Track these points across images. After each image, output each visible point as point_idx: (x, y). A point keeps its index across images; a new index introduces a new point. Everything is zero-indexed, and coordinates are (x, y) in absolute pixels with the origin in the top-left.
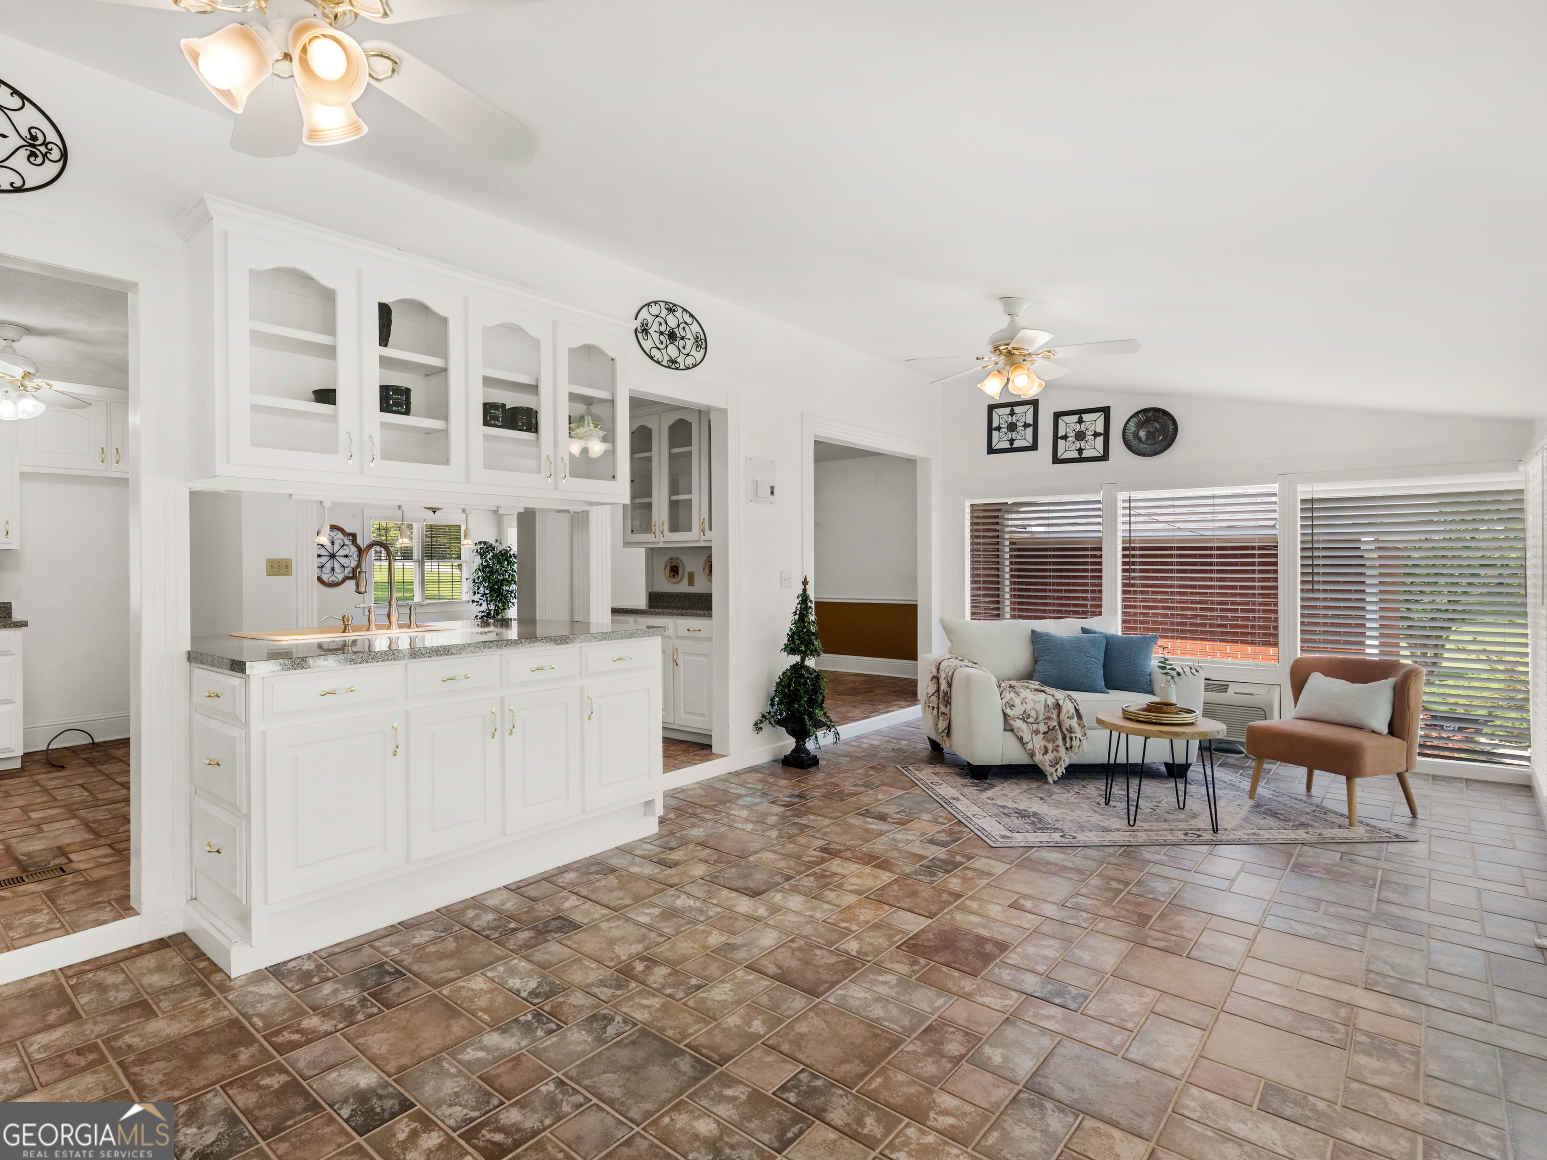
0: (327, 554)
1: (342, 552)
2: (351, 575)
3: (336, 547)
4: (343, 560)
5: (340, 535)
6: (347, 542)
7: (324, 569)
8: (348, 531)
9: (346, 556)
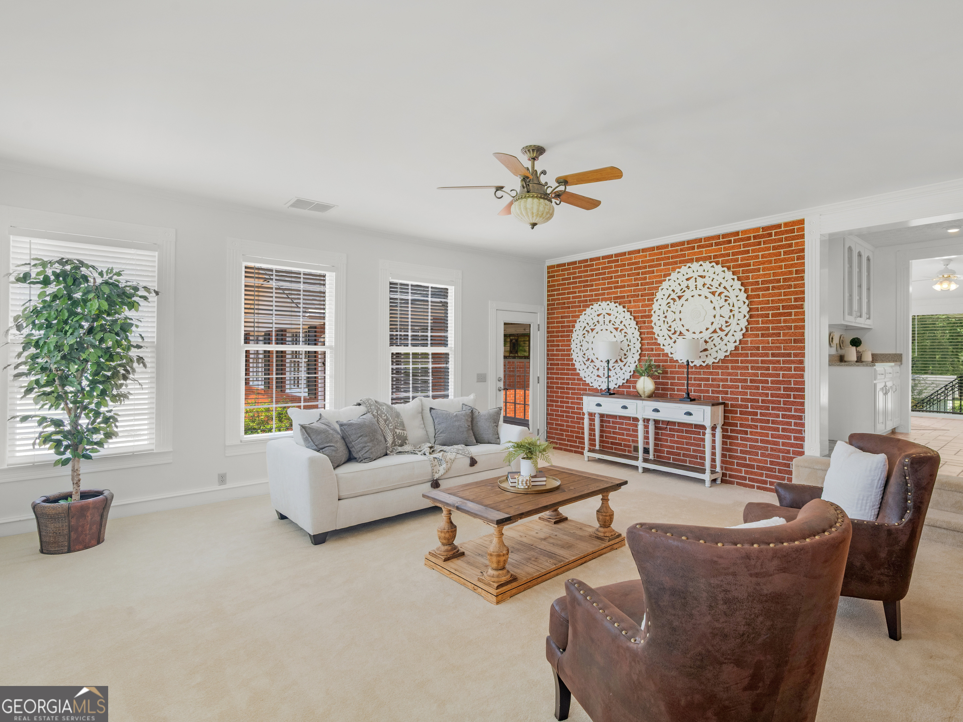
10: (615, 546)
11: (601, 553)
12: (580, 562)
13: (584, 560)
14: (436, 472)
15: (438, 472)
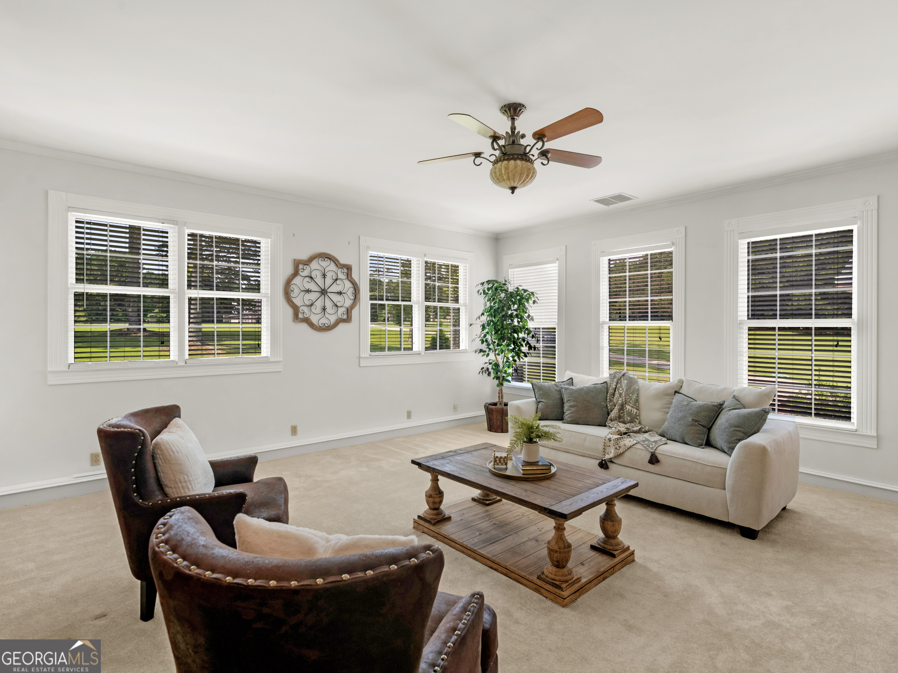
0: (318, 289)
1: (334, 288)
2: (345, 317)
3: (329, 281)
4: (336, 298)
5: (332, 267)
6: (341, 276)
7: (313, 308)
8: (342, 261)
9: (340, 293)
10: (543, 591)
11: (519, 580)
12: (489, 563)
13: (495, 566)
14: (608, 453)
15: (609, 453)
